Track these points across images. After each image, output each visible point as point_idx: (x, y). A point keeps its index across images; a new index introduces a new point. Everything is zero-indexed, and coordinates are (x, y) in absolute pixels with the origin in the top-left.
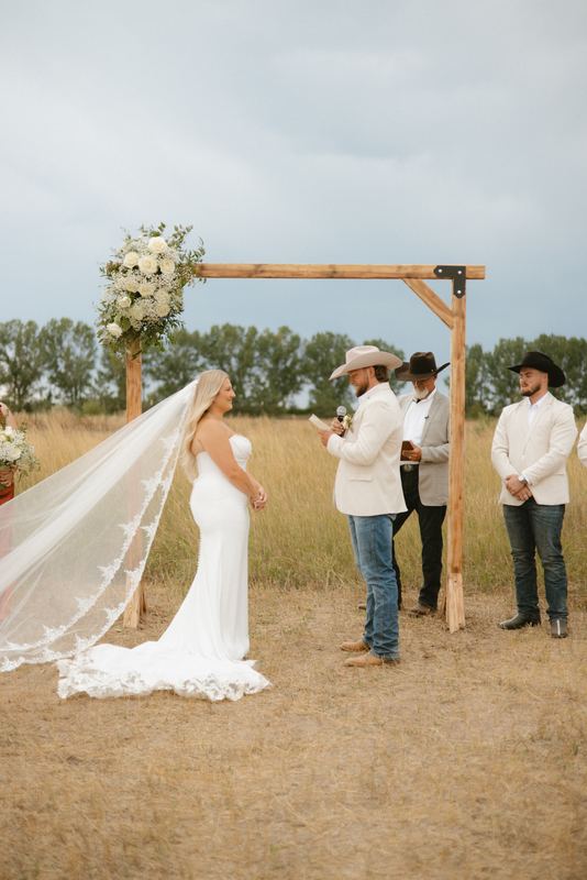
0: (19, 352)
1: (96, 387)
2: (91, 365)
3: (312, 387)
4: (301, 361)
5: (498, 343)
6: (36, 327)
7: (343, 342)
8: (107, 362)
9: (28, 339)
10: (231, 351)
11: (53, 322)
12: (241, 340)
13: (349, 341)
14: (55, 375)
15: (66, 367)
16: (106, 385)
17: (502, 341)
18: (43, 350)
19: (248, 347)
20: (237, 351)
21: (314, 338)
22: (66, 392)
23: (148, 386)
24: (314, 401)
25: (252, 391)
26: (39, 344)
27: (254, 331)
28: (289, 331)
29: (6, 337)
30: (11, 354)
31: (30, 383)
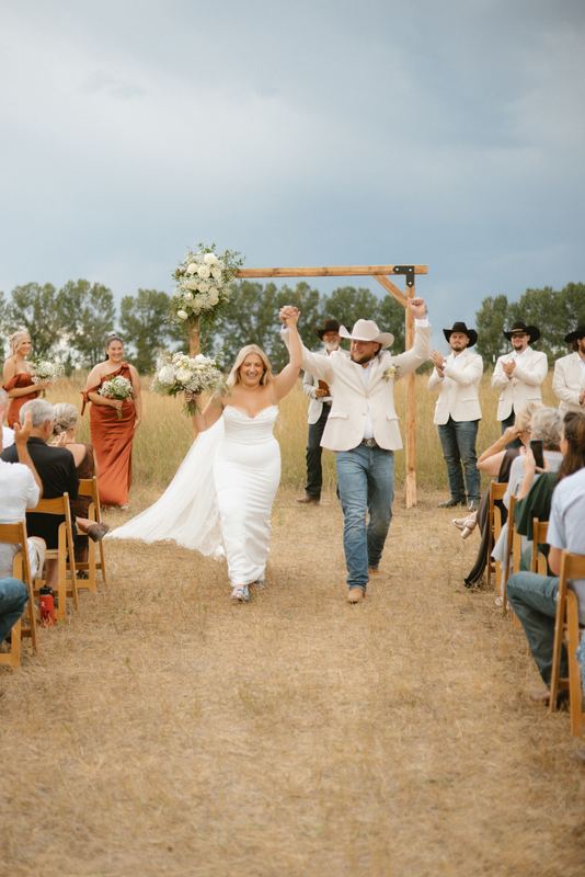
0: (37, 316)
2: (109, 327)
4: (322, 317)
5: (524, 294)
6: (54, 291)
7: (365, 296)
8: (125, 323)
9: (46, 302)
10: (249, 308)
11: (70, 284)
12: (259, 298)
13: (371, 295)
14: (74, 338)
15: (86, 329)
16: (125, 347)
17: (529, 290)
18: (61, 313)
19: (266, 305)
20: (256, 309)
21: (334, 293)
22: (86, 355)
23: (168, 347)
25: (273, 349)
26: (57, 307)
27: (272, 288)
28: (308, 287)
29: (24, 301)
30: (30, 317)
31: (49, 346)
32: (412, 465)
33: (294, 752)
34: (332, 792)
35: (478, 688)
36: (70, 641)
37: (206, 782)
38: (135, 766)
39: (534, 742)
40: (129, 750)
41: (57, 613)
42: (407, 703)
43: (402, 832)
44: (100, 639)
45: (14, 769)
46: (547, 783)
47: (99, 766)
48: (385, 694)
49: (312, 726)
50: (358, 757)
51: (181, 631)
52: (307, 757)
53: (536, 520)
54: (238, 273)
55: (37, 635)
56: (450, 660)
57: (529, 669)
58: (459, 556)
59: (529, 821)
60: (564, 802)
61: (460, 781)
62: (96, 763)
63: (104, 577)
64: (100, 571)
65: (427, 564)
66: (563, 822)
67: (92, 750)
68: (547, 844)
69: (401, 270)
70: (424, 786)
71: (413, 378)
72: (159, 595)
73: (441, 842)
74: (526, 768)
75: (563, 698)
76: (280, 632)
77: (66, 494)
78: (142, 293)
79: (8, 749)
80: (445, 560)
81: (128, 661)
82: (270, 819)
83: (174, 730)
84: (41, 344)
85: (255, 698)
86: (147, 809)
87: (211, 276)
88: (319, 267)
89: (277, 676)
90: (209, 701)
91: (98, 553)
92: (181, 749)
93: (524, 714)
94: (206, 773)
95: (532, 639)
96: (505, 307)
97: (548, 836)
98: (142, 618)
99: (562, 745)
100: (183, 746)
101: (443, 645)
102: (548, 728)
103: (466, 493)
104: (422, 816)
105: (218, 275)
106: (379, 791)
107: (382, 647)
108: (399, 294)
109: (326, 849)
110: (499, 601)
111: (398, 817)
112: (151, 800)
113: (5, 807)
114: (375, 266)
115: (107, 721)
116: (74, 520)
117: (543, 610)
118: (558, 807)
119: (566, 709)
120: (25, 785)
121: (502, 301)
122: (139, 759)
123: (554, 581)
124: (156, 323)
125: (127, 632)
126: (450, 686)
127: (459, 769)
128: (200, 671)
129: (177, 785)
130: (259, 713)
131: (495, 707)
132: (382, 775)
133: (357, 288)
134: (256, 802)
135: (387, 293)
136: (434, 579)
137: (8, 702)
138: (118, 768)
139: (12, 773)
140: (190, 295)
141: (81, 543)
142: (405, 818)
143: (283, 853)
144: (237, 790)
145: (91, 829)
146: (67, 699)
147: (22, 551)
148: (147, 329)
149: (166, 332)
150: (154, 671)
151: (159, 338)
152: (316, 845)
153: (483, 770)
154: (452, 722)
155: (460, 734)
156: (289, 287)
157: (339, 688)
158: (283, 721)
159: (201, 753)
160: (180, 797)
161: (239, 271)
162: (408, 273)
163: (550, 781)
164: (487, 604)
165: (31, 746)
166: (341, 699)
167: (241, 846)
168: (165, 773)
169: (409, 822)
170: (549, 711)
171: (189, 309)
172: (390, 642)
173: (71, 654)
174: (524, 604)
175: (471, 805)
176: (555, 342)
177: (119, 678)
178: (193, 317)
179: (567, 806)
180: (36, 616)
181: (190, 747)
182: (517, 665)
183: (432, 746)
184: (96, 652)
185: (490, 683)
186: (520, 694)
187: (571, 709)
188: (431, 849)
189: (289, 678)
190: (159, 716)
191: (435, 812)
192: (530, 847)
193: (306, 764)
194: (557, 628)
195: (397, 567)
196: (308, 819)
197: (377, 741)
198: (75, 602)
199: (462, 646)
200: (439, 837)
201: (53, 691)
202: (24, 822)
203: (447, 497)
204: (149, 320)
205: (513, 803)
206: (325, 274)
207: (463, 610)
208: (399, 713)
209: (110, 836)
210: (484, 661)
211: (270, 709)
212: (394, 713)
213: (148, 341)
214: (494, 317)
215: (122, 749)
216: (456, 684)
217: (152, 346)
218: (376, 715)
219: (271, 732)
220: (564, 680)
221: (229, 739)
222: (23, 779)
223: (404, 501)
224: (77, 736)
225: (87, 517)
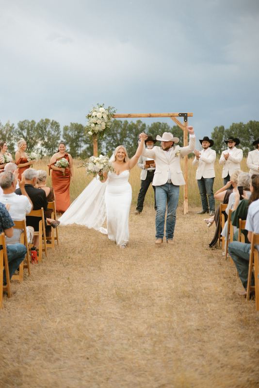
0: (28, 134)
2: (58, 138)
5: (231, 125)
6: (35, 123)
7: (165, 126)
8: (65, 137)
9: (32, 128)
10: (116, 131)
11: (42, 120)
12: (121, 127)
13: (167, 126)
14: (43, 143)
15: (48, 139)
17: (233, 124)
18: (38, 132)
19: (124, 129)
20: (119, 131)
21: (152, 125)
22: (48, 150)
23: (83, 147)
26: (37, 130)
27: (126, 122)
28: (141, 122)
29: (23, 127)
30: (25, 134)
31: (33, 146)
32: (186, 196)
33: (139, 317)
34: (156, 334)
35: (216, 290)
36: (44, 270)
37: (102, 330)
38: (72, 323)
39: (240, 313)
40: (70, 316)
41: (38, 258)
42: (186, 296)
43: (186, 351)
44: (57, 269)
45: (21, 324)
48: (177, 293)
49: (147, 306)
50: (167, 319)
51: (91, 266)
52: (145, 319)
53: (240, 220)
55: (30, 267)
56: (204, 278)
57: (237, 282)
58: (206, 235)
59: (239, 347)
60: (254, 339)
61: (210, 329)
62: (56, 322)
63: (58, 243)
64: (56, 240)
65: (193, 238)
66: (254, 347)
67: (54, 316)
68: (247, 356)
69: (182, 115)
70: (194, 332)
71: (187, 160)
72: (81, 251)
73: (202, 355)
74: (237, 324)
75: (252, 295)
76: (132, 266)
77: (42, 208)
78: (72, 124)
79: (19, 316)
80: (201, 236)
81: (68, 278)
82: (130, 346)
83: (89, 307)
84: (30, 145)
85: (122, 294)
86: (77, 341)
87: (102, 117)
89: (131, 285)
90: (103, 295)
91: (55, 233)
92: (91, 316)
93: (236, 301)
94: (102, 326)
95: (239, 270)
96: (223, 131)
97: (247, 353)
98: (74, 260)
100: (92, 314)
101: (201, 272)
102: (246, 307)
103: (209, 208)
104: (194, 344)
105: (105, 116)
106: (175, 334)
107: (175, 273)
108: (181, 125)
109: (154, 358)
110: (224, 253)
111: (184, 345)
112: (79, 337)
113: (17, 340)
115: (60, 304)
116: (45, 219)
117: (244, 257)
118: (251, 341)
119: (253, 299)
120: (26, 331)
122: (74, 320)
123: (248, 245)
124: (78, 137)
125: (68, 266)
126: (205, 289)
127: (209, 324)
128: (99, 283)
129: (90, 331)
130: (124, 301)
131: (223, 298)
132: (176, 327)
133: (162, 122)
134: (124, 338)
135: (175, 124)
136: (196, 244)
137: (18, 296)
138: (65, 324)
139: (21, 326)
140: (93, 125)
141: (48, 228)
143: (136, 360)
144: (116, 333)
145: (54, 350)
146: (43, 294)
147: (24, 232)
148: (74, 139)
149: (82, 141)
150: (80, 283)
151: (79, 143)
152: (150, 357)
153: (219, 325)
154: (206, 305)
155: (209, 310)
156: (133, 122)
157: (157, 290)
158: (134, 304)
159: (100, 318)
160: (92, 336)
161: (114, 115)
162: (185, 116)
163: (247, 330)
164: (219, 255)
165: (28, 315)
166: (158, 295)
167: (117, 357)
168: (85, 326)
169: (188, 347)
170: (246, 300)
171: (93, 131)
172: (179, 271)
173: (45, 276)
174: (236, 255)
175: (214, 340)
176: (245, 145)
177: (65, 285)
178: (95, 134)
179: (255, 341)
180: (30, 260)
181: (95, 315)
182: (232, 281)
183: (198, 315)
184: (55, 275)
185: (221, 288)
186: (234, 293)
187: (256, 299)
188: (198, 359)
189: (136, 286)
190: (82, 302)
191: (198, 343)
192: (240, 358)
193: (144, 322)
194: (250, 265)
195: (180, 239)
196: (146, 346)
197: (174, 312)
198: (46, 253)
199: (209, 272)
200: (201, 353)
201: (37, 291)
202: (26, 346)
203: (201, 210)
204: (75, 136)
205: (232, 339)
207: (209, 257)
208: (183, 300)
209: (62, 353)
210: (218, 279)
211: (129, 299)
212: (181, 301)
213: (74, 145)
214: (219, 135)
215: (66, 316)
216: (207, 288)
217: (76, 146)
218: (173, 302)
219: (129, 309)
220: (253, 287)
221: (112, 311)
222: (25, 329)
223: (183, 211)
224: (47, 310)
225: (51, 218)
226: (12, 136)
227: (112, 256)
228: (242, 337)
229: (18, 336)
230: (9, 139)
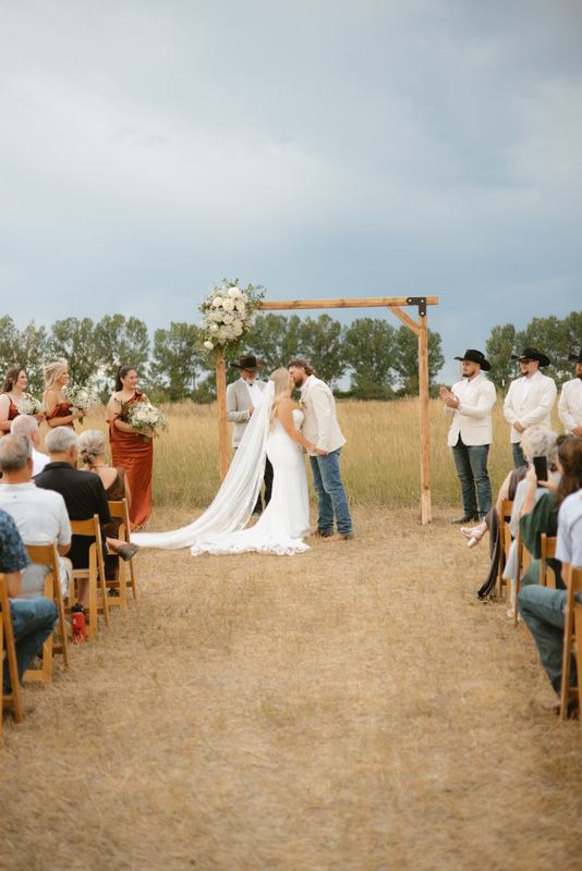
0: (76, 348)
1: (150, 378)
2: (144, 358)
3: (353, 371)
4: (343, 346)
5: (531, 323)
6: (91, 324)
7: (382, 327)
8: (158, 354)
9: (84, 336)
10: (275, 339)
11: (107, 319)
12: (284, 329)
13: (388, 326)
14: (110, 369)
15: (121, 360)
16: (159, 376)
17: (535, 319)
18: (99, 345)
19: (291, 336)
20: (281, 340)
21: (353, 324)
23: (199, 376)
24: (356, 385)
26: (95, 339)
27: (296, 320)
28: (330, 319)
29: (64, 335)
30: (69, 350)
31: (87, 376)
32: (427, 484)
33: (314, 764)
34: (351, 803)
35: (491, 697)
36: (100, 657)
37: (229, 795)
38: (160, 780)
39: (546, 751)
40: (154, 763)
41: (88, 630)
42: (423, 713)
43: (419, 842)
44: (129, 655)
45: (43, 784)
46: (560, 791)
47: (125, 780)
48: (402, 705)
49: (332, 738)
50: (377, 767)
51: (207, 646)
52: (326, 768)
53: (544, 535)
54: (260, 306)
55: (68, 651)
56: (464, 671)
57: (541, 679)
58: (472, 570)
59: (542, 829)
60: (576, 810)
61: (476, 790)
62: (122, 777)
63: (134, 594)
64: (131, 589)
65: (442, 578)
66: (574, 830)
67: (118, 764)
68: (560, 852)
69: (414, 301)
70: (440, 796)
71: (426, 403)
72: (187, 611)
73: (456, 851)
74: (538, 777)
76: (302, 646)
78: (173, 325)
79: (38, 764)
80: (459, 574)
81: (155, 676)
82: (291, 831)
83: (200, 742)
84: (80, 374)
85: (277, 710)
86: (170, 823)
87: (235, 309)
88: (337, 299)
89: (299, 689)
90: (233, 713)
91: (128, 571)
92: (205, 762)
93: (536, 723)
94: (229, 786)
95: (543, 650)
96: (513, 335)
97: (560, 844)
98: (170, 633)
99: (573, 753)
100: (207, 759)
101: (457, 656)
102: (559, 736)
103: (479, 509)
104: (438, 826)
105: (241, 307)
106: (396, 800)
107: (398, 658)
108: (412, 323)
109: (345, 860)
110: (511, 613)
111: (415, 827)
112: (175, 813)
113: (32, 822)
114: (390, 298)
115: (134, 735)
117: (553, 622)
118: (569, 815)
119: (576, 717)
120: (53, 799)
121: (510, 330)
122: (164, 772)
123: (562, 593)
124: (187, 355)
125: (156, 648)
126: (465, 696)
127: (473, 778)
128: (224, 685)
129: (201, 798)
130: (280, 725)
131: (508, 716)
132: (399, 785)
133: (373, 319)
134: (278, 813)
135: (402, 324)
136: (448, 592)
137: (38, 718)
138: (144, 781)
139: (41, 789)
140: (215, 326)
141: (112, 562)
142: (422, 828)
143: (303, 865)
144: (259, 801)
145: (116, 843)
146: (96, 714)
147: (53, 571)
148: (179, 360)
149: (197, 362)
150: (180, 686)
151: (191, 367)
152: (337, 857)
153: (497, 779)
154: (467, 732)
155: (475, 744)
156: (312, 319)
157: (357, 700)
158: (304, 733)
159: (225, 766)
160: (203, 809)
161: (261, 304)
162: (421, 304)
163: (562, 789)
164: (499, 616)
165: (59, 761)
166: (360, 710)
167: (262, 858)
168: (189, 786)
169: (426, 832)
170: (560, 720)
171: (214, 340)
172: (407, 654)
173: (102, 670)
174: (534, 616)
175: (485, 814)
176: (562, 366)
177: (147, 692)
178: (218, 347)
180: (67, 632)
181: (214, 760)
182: (529, 675)
183: (448, 756)
184: (125, 667)
185: (503, 693)
186: (531, 703)
188: (447, 859)
189: (310, 690)
190: (184, 729)
191: (450, 821)
192: (543, 855)
193: (326, 776)
194: (566, 639)
195: (414, 581)
196: (329, 830)
197: (394, 750)
198: (105, 619)
199: (475, 657)
200: (454, 847)
201: (82, 706)
202: (50, 836)
203: (461, 514)
204: (181, 351)
205: (526, 811)
206: (343, 305)
207: (477, 622)
208: (416, 723)
209: (135, 850)
210: (498, 670)
211: (292, 721)
212: (410, 723)
213: (180, 371)
214: (503, 345)
215: (148, 763)
216: (471, 694)
217: (183, 375)
218: (394, 725)
219: (293, 744)
220: (573, 689)
221: (252, 751)
222: (51, 794)
223: (420, 518)
224: (103, 750)
225: (117, 538)
226: (40, 355)
227: (258, 622)
228: (549, 806)
229: (33, 813)
230: (34, 361)
